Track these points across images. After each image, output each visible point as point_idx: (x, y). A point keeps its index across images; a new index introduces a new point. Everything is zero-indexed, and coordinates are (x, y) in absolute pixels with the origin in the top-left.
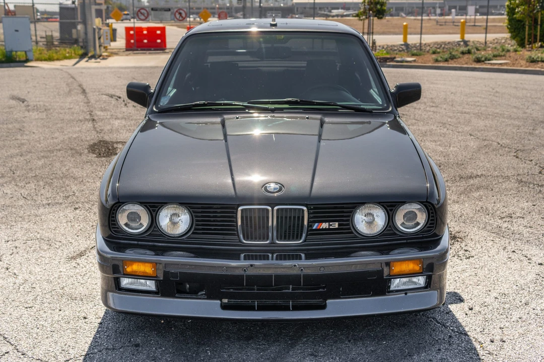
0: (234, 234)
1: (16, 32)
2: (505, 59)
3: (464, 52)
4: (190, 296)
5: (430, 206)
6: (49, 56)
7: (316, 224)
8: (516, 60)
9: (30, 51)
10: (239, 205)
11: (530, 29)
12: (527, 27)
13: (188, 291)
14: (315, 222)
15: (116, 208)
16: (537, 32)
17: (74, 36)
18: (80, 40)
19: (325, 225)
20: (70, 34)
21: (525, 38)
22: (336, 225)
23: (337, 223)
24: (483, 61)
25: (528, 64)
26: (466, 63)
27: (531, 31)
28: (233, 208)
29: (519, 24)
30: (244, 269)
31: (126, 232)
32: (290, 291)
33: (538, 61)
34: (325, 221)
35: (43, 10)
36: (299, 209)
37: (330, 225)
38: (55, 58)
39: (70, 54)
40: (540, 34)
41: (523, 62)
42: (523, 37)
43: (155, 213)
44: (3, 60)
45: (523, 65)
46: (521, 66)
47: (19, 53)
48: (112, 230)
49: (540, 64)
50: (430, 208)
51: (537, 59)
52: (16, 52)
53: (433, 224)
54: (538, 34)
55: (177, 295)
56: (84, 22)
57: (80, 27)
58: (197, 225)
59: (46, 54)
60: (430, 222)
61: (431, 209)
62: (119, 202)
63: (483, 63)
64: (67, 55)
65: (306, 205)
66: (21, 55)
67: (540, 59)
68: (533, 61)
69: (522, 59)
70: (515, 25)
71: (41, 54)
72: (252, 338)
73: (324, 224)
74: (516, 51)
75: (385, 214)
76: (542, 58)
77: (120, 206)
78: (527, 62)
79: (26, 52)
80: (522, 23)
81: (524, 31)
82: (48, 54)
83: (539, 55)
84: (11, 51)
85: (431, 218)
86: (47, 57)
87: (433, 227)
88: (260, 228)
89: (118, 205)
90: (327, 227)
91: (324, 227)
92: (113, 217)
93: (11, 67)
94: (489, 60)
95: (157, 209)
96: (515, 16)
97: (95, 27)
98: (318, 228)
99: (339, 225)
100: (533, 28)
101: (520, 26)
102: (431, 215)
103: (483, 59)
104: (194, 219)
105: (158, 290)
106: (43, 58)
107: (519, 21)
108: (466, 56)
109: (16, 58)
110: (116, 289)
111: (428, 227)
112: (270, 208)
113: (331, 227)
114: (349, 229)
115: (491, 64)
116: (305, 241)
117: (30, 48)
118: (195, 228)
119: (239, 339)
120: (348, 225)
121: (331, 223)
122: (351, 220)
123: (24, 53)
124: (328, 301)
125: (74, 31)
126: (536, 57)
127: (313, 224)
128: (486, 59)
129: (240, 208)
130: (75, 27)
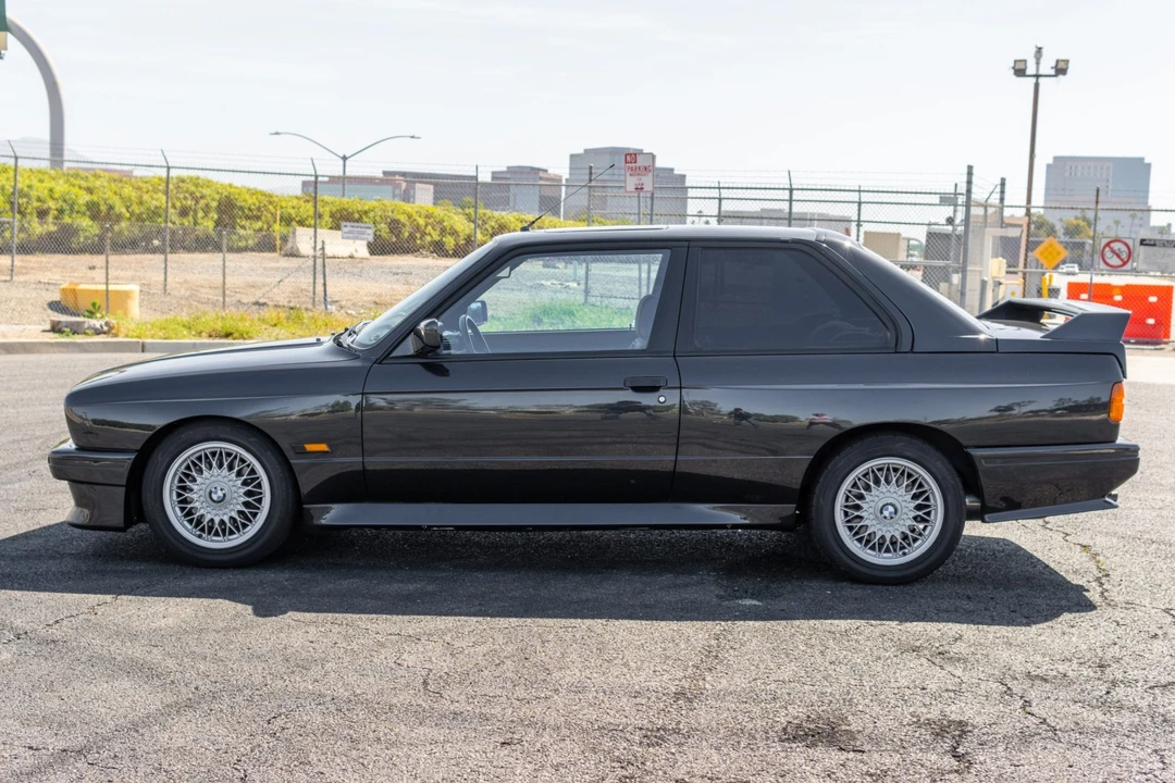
57: (957, 278)
125: (944, 287)
130: (948, 279)
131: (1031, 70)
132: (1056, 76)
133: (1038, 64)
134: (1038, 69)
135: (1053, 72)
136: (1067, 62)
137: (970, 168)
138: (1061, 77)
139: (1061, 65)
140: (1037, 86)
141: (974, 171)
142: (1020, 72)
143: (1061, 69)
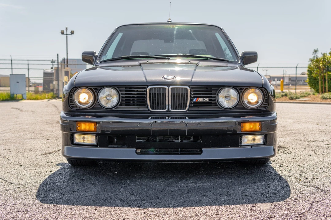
0: (145, 105)
1: (18, 83)
2: (308, 98)
3: (283, 95)
4: (117, 147)
5: (264, 90)
6: (36, 97)
7: (195, 99)
8: (315, 98)
9: (25, 94)
10: (148, 86)
11: (322, 83)
12: (320, 82)
13: (116, 143)
14: (194, 97)
15: (73, 91)
16: (326, 85)
17: (51, 88)
18: (55, 90)
19: (200, 100)
20: (49, 86)
21: (319, 89)
22: (207, 100)
23: (208, 99)
24: (295, 99)
25: (322, 100)
26: (285, 100)
27: (322, 85)
28: (144, 88)
29: (315, 81)
30: (151, 124)
31: (79, 107)
32: (179, 142)
33: (328, 99)
34: (201, 97)
35: (34, 82)
36: (185, 88)
37: (203, 100)
38: (39, 98)
39: (48, 97)
40: (328, 87)
41: (319, 99)
42: (318, 89)
43: (97, 93)
44: (9, 99)
45: (319, 100)
46: (318, 101)
47: (18, 95)
48: (70, 106)
49: (329, 100)
50: (264, 91)
51: (327, 98)
52: (16, 94)
53: (267, 102)
54: (327, 87)
55: (109, 146)
56: (58, 80)
57: (55, 83)
58: (122, 100)
59: (34, 96)
60: (265, 101)
61: (266, 93)
62: (75, 87)
63: (295, 100)
64: (47, 97)
65: (189, 86)
66: (19, 96)
67: (329, 98)
68: (324, 98)
69: (318, 98)
70: (313, 82)
71: (31, 96)
72: (155, 178)
73: (200, 98)
74: (314, 94)
75: (237, 94)
76: (330, 97)
77: (76, 89)
78: (321, 99)
79: (22, 95)
80: (317, 81)
81: (318, 85)
82: (35, 96)
83: (328, 95)
84: (13, 94)
85: (265, 98)
86: (34, 97)
87: (267, 105)
88: (161, 104)
89: (74, 89)
90: (202, 101)
91: (200, 101)
92: (71, 97)
93: (12, 102)
94: (298, 98)
95: (98, 90)
96: (312, 75)
97: (64, 81)
98: (196, 101)
99: (209, 100)
100: (323, 83)
101: (315, 82)
102: (265, 96)
103: (295, 98)
104: (121, 95)
105: (97, 144)
106: (32, 98)
107: (315, 79)
108: (284, 97)
109: (16, 98)
110: (71, 144)
111: (264, 105)
112: (167, 88)
113: (204, 101)
114: (216, 103)
115: (300, 100)
116: (188, 110)
117: (25, 92)
118: (121, 102)
119: (147, 178)
120: (215, 100)
121: (204, 98)
122: (216, 97)
123: (21, 95)
124: (203, 149)
125: (51, 85)
126: (327, 96)
127: (193, 98)
128: (296, 98)
129: (149, 88)
130: (52, 83)
131: (65, 33)
132: (71, 34)
133: (67, 31)
134: (67, 33)
135: (70, 34)
136: (73, 31)
137: (58, 55)
138: (72, 35)
139: (72, 32)
140: (67, 37)
141: (59, 55)
142: (63, 33)
143: (72, 33)
